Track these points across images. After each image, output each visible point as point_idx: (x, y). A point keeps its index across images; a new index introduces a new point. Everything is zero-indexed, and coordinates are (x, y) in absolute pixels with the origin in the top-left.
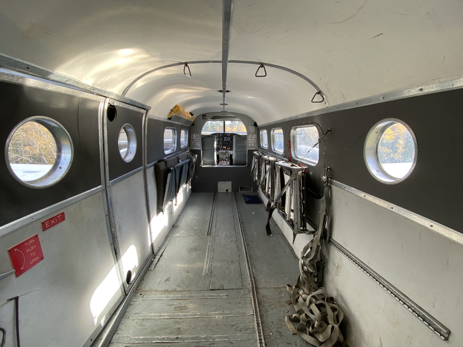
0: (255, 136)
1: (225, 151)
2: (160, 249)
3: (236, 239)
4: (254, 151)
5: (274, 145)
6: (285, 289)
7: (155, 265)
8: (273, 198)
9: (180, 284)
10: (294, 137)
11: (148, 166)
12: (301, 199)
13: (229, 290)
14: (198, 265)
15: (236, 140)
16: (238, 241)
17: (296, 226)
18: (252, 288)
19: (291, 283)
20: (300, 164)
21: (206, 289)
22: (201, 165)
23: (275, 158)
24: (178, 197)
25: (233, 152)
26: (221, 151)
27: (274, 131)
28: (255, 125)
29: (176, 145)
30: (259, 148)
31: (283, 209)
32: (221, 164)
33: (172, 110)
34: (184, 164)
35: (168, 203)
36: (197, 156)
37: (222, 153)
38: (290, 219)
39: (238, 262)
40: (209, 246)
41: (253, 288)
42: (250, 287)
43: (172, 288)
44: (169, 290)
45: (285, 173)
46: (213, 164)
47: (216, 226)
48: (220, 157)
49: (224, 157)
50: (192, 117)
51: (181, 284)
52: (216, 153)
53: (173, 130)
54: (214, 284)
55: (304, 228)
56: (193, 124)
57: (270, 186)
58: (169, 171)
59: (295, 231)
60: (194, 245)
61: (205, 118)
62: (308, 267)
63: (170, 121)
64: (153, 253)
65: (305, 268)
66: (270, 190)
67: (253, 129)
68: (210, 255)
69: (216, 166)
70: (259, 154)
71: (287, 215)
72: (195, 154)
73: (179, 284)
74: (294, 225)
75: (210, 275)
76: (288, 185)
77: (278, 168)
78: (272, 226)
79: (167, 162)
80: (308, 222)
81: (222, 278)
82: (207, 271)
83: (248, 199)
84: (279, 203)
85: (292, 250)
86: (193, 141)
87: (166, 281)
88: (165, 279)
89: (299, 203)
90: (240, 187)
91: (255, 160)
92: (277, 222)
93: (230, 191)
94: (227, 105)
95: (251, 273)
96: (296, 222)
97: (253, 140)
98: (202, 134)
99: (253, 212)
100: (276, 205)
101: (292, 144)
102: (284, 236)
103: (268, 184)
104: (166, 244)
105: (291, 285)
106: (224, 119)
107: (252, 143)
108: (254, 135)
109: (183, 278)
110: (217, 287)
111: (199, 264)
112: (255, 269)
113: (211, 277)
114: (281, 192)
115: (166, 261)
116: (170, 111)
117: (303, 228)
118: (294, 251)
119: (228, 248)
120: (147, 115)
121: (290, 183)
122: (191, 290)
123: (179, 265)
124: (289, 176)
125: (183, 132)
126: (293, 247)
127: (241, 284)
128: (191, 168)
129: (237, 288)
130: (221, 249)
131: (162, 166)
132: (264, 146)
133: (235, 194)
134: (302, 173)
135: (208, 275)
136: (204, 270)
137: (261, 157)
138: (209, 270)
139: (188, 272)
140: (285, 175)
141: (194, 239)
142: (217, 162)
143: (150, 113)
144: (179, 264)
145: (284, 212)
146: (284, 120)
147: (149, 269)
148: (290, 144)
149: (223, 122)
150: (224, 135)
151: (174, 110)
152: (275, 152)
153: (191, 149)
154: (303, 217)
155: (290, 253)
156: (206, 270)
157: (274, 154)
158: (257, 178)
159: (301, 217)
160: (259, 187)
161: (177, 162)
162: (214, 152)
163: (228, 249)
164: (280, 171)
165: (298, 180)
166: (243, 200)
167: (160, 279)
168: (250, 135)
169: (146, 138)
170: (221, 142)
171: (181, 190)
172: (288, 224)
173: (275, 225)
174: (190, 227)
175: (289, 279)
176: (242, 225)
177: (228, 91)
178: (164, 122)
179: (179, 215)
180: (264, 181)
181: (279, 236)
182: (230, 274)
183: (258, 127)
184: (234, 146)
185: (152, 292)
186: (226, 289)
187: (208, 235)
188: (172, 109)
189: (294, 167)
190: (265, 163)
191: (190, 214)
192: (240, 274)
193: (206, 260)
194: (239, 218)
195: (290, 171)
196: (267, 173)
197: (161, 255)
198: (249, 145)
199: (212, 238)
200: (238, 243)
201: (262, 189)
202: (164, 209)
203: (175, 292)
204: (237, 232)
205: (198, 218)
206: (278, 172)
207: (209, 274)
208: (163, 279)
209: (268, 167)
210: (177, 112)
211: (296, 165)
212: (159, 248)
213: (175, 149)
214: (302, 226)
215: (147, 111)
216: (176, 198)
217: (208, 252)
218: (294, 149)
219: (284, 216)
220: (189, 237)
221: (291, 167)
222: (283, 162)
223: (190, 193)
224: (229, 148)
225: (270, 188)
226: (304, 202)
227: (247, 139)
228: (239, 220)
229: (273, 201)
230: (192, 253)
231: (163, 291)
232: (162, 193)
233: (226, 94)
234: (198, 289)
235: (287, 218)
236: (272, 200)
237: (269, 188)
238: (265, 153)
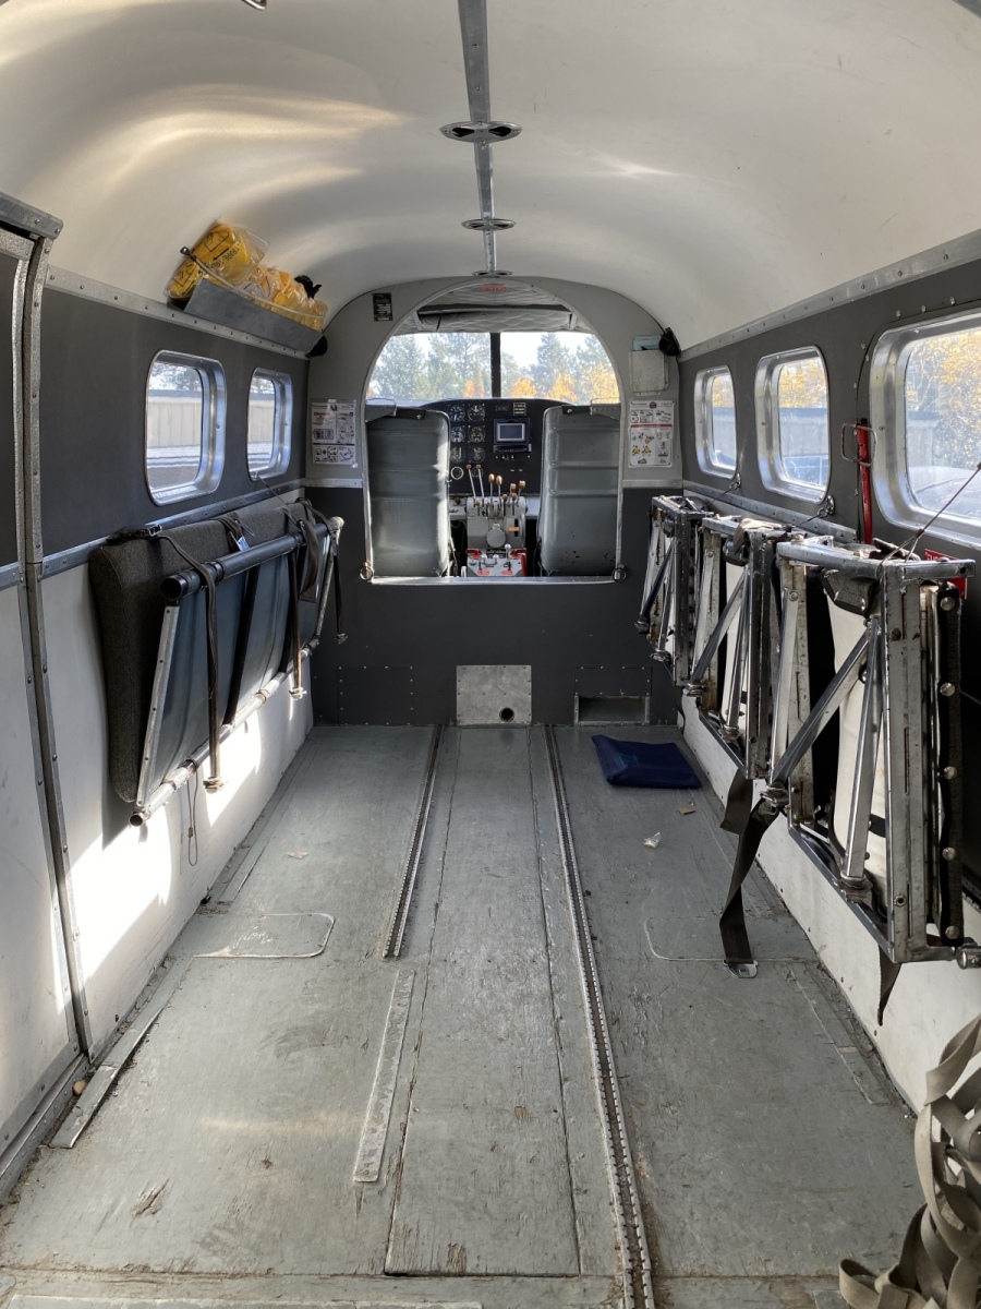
0: (667, 409)
1: (496, 500)
2: (123, 1025)
3: (547, 986)
4: (658, 496)
5: (776, 452)
6: (825, 1286)
7: (86, 1118)
8: (764, 753)
9: (217, 1232)
10: (890, 391)
11: (46, 559)
12: (930, 753)
13: (497, 1282)
14: (328, 1123)
15: (559, 432)
16: (557, 996)
17: (900, 914)
18: (631, 1272)
19: (865, 1255)
20: (927, 545)
21: (363, 1270)
22: (365, 572)
23: (780, 526)
24: (223, 749)
25: (542, 508)
26: (479, 499)
27: (776, 371)
28: (668, 344)
29: (220, 457)
30: (685, 476)
31: (820, 815)
32: (475, 569)
33: (189, 254)
34: (264, 559)
35: (168, 778)
36: (340, 521)
37: (484, 511)
38: (866, 872)
39: (554, 1115)
40: (396, 1017)
41: (634, 1273)
42: (620, 1268)
43: (170, 1254)
44: (153, 1267)
45: (839, 604)
46: (433, 568)
47: (437, 906)
48: (474, 530)
49: (494, 533)
50: (312, 302)
51: (223, 1235)
52: (450, 511)
53: (203, 374)
54: (412, 1239)
55: (950, 930)
56: (321, 348)
57: (745, 686)
58: (169, 591)
59: (893, 945)
60: (311, 1009)
61: (386, 314)
62: (969, 1164)
63: (179, 318)
64: (83, 1050)
65: (954, 1166)
66: (743, 708)
67: (652, 369)
68: (394, 1068)
69: (448, 580)
70: (688, 506)
71: (842, 852)
72: (330, 515)
73: (211, 1234)
74: (884, 910)
75: (391, 1189)
76: (854, 671)
77: (797, 576)
78: (758, 913)
79: (165, 545)
80: (969, 894)
81: (457, 1204)
82: (373, 1159)
83: (621, 765)
84: (797, 780)
85: (872, 1053)
86: (321, 441)
87: (139, 1213)
88: (138, 1201)
89: (917, 779)
90: (582, 700)
91: (662, 543)
92: (783, 895)
93: (522, 716)
94: (504, 226)
95: (628, 1185)
96: (899, 889)
97: (653, 432)
98: (370, 403)
99: (650, 836)
100: (783, 795)
101: (877, 435)
102: (825, 971)
103: (738, 676)
104: (160, 999)
105: (864, 1263)
106: (494, 320)
107: (647, 451)
108: (659, 403)
109: (235, 1200)
110: (428, 1257)
111: (333, 1119)
112: (652, 1162)
113: (397, 1197)
114: (811, 718)
115: (149, 1098)
116: (180, 257)
117: (942, 929)
118: (880, 1058)
119: (501, 1034)
120: (40, 269)
121: (871, 662)
122: (279, 1270)
123: (222, 1124)
124: (863, 619)
125: (263, 389)
126: (876, 1039)
127: (568, 1243)
128: (307, 588)
129: (542, 1272)
130: (460, 1036)
131: (134, 567)
132: (717, 463)
133: (548, 734)
134: (941, 595)
135: (378, 1188)
136: (359, 1152)
137: (695, 521)
138: (387, 1155)
139: (268, 1163)
140: (834, 611)
141: (314, 980)
142: (451, 558)
143: (58, 257)
144: (221, 1114)
145: (830, 833)
146: (830, 295)
147: (55, 1142)
148: (866, 436)
149: (487, 335)
150: (497, 410)
151: (201, 254)
152: (782, 491)
153: (310, 483)
154: (943, 862)
155: (861, 1075)
156: (372, 1153)
157: (777, 501)
158: (670, 646)
159: (929, 862)
160: (685, 691)
161: (224, 545)
162: (437, 500)
163: (501, 1040)
164: (803, 595)
165: (917, 636)
166: (595, 769)
167: (107, 1201)
168: (635, 406)
169: (34, 402)
170: (477, 452)
171: (249, 709)
172: (849, 901)
173: (772, 908)
174: (296, 909)
175: (856, 1225)
176: (587, 909)
177: (503, 132)
178: (147, 322)
179: (241, 846)
180: (715, 659)
181: (797, 971)
182: (507, 1187)
183: (685, 358)
184: (547, 467)
185: (58, 1274)
186: (480, 1275)
187: (390, 955)
188: (190, 246)
189: (888, 562)
190: (722, 554)
191: (300, 839)
192: (563, 1183)
193: (372, 1098)
194: (569, 865)
195: (865, 589)
196: (731, 611)
197: (129, 1063)
198: (634, 461)
199: (411, 978)
200: (558, 1010)
201: (698, 703)
202: (146, 809)
203: (188, 1283)
204: (558, 946)
205: (340, 860)
206: (794, 599)
207: (385, 1177)
208: (124, 1200)
209: (735, 574)
210: (218, 265)
211: (904, 552)
212: (115, 1025)
213: (216, 478)
214: (938, 919)
215: (38, 243)
216: (212, 753)
217: (386, 1052)
218: (891, 466)
219: (827, 856)
220: (286, 963)
221: (876, 562)
222: (825, 543)
223: (307, 727)
224: (523, 483)
225: (744, 694)
226: (950, 771)
227: (619, 426)
228: (571, 876)
229: (762, 772)
230: (298, 1053)
231: (117, 1272)
232: (133, 718)
233: (498, 147)
234: (316, 1267)
235: (844, 867)
236: (758, 766)
237: (738, 698)
238: (717, 504)
